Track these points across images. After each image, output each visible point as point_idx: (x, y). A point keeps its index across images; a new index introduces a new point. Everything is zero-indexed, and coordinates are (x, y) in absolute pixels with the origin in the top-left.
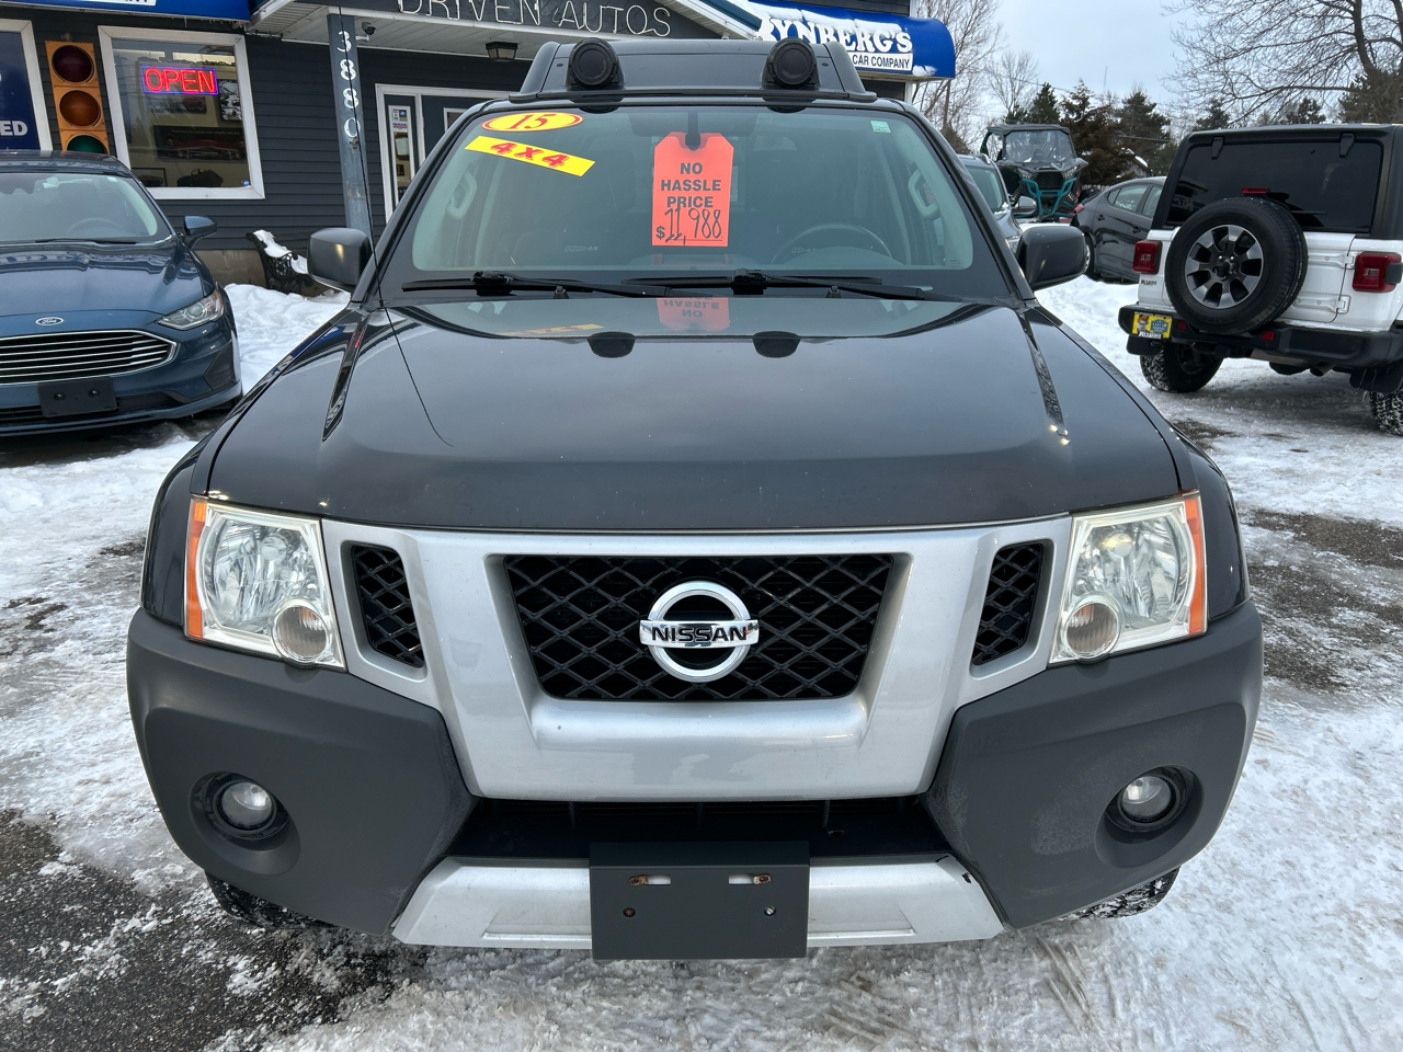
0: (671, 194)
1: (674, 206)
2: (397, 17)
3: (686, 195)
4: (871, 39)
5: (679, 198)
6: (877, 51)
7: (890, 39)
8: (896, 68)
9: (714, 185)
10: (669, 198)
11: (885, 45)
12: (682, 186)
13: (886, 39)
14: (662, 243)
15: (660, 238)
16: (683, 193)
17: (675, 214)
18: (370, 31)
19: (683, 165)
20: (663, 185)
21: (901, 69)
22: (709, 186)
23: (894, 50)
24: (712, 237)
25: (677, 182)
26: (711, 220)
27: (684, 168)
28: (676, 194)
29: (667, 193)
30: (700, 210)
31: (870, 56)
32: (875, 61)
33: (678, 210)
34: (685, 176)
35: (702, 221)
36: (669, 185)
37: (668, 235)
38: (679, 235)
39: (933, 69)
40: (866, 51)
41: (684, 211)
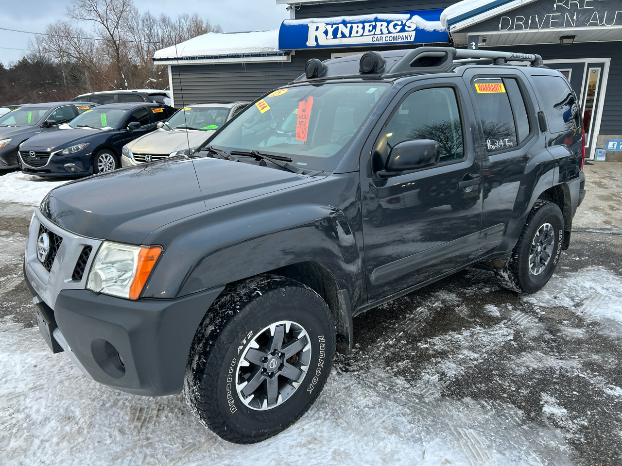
2: (499, 33)
18: (484, 41)
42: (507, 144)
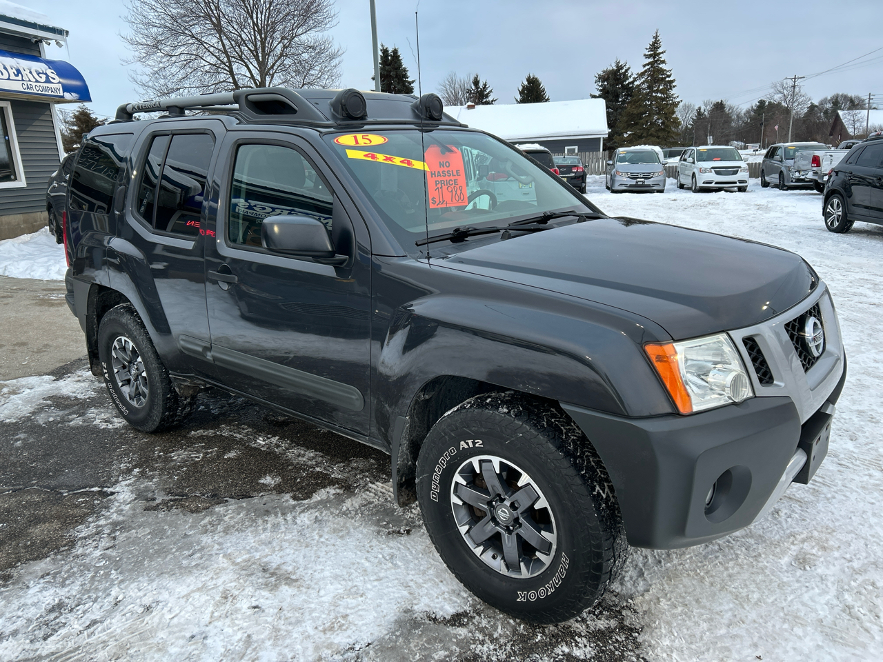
0: (437, 179)
1: (439, 186)
3: (445, 179)
4: (31, 72)
5: (441, 181)
6: (37, 81)
7: (43, 73)
8: (53, 94)
9: (457, 173)
10: (436, 181)
11: (41, 77)
12: (442, 174)
13: (40, 73)
14: (435, 206)
15: (434, 204)
16: (443, 178)
17: (440, 190)
19: (440, 162)
20: (432, 174)
21: (56, 94)
22: (455, 173)
23: (48, 81)
24: (460, 201)
25: (439, 172)
26: (459, 192)
27: (441, 165)
28: (439, 179)
29: (435, 179)
30: (452, 186)
31: (34, 84)
32: (38, 89)
33: (441, 187)
34: (442, 169)
35: (454, 193)
36: (435, 174)
37: (438, 202)
38: (444, 201)
39: (77, 95)
40: (30, 81)
41: (445, 188)
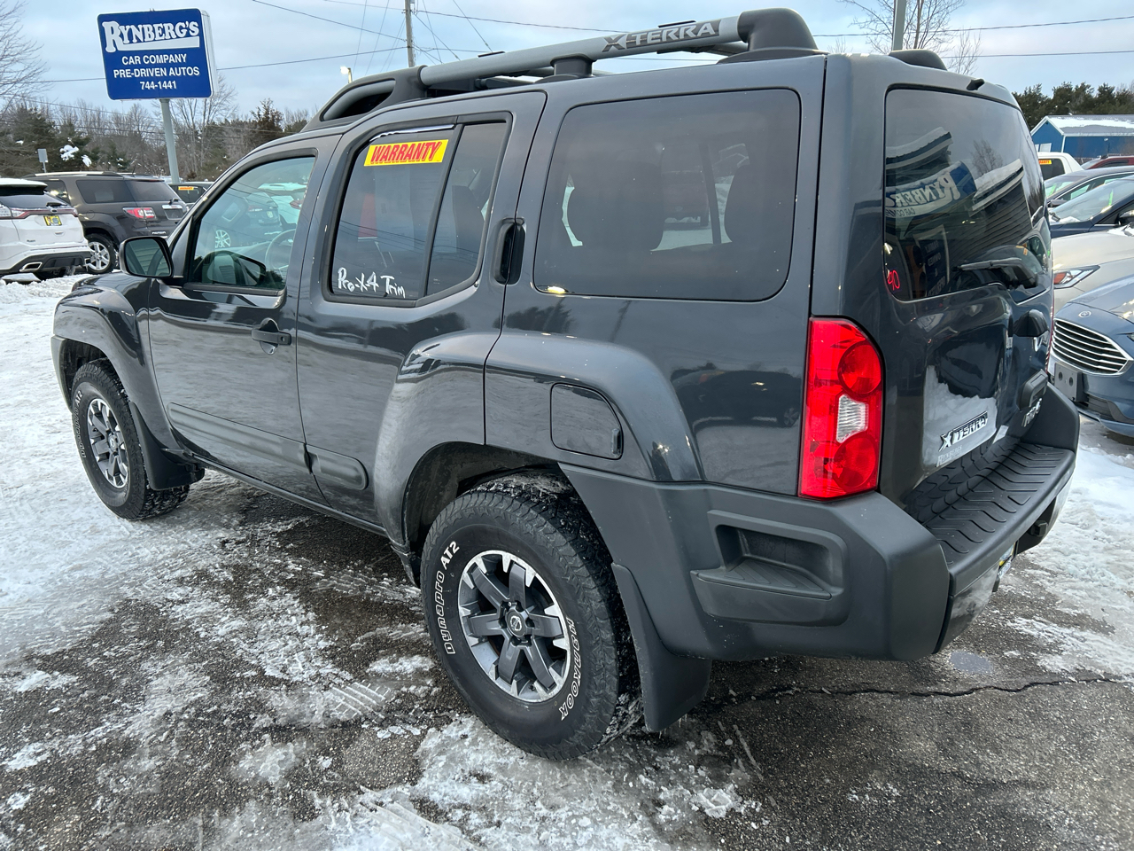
42: (389, 288)
